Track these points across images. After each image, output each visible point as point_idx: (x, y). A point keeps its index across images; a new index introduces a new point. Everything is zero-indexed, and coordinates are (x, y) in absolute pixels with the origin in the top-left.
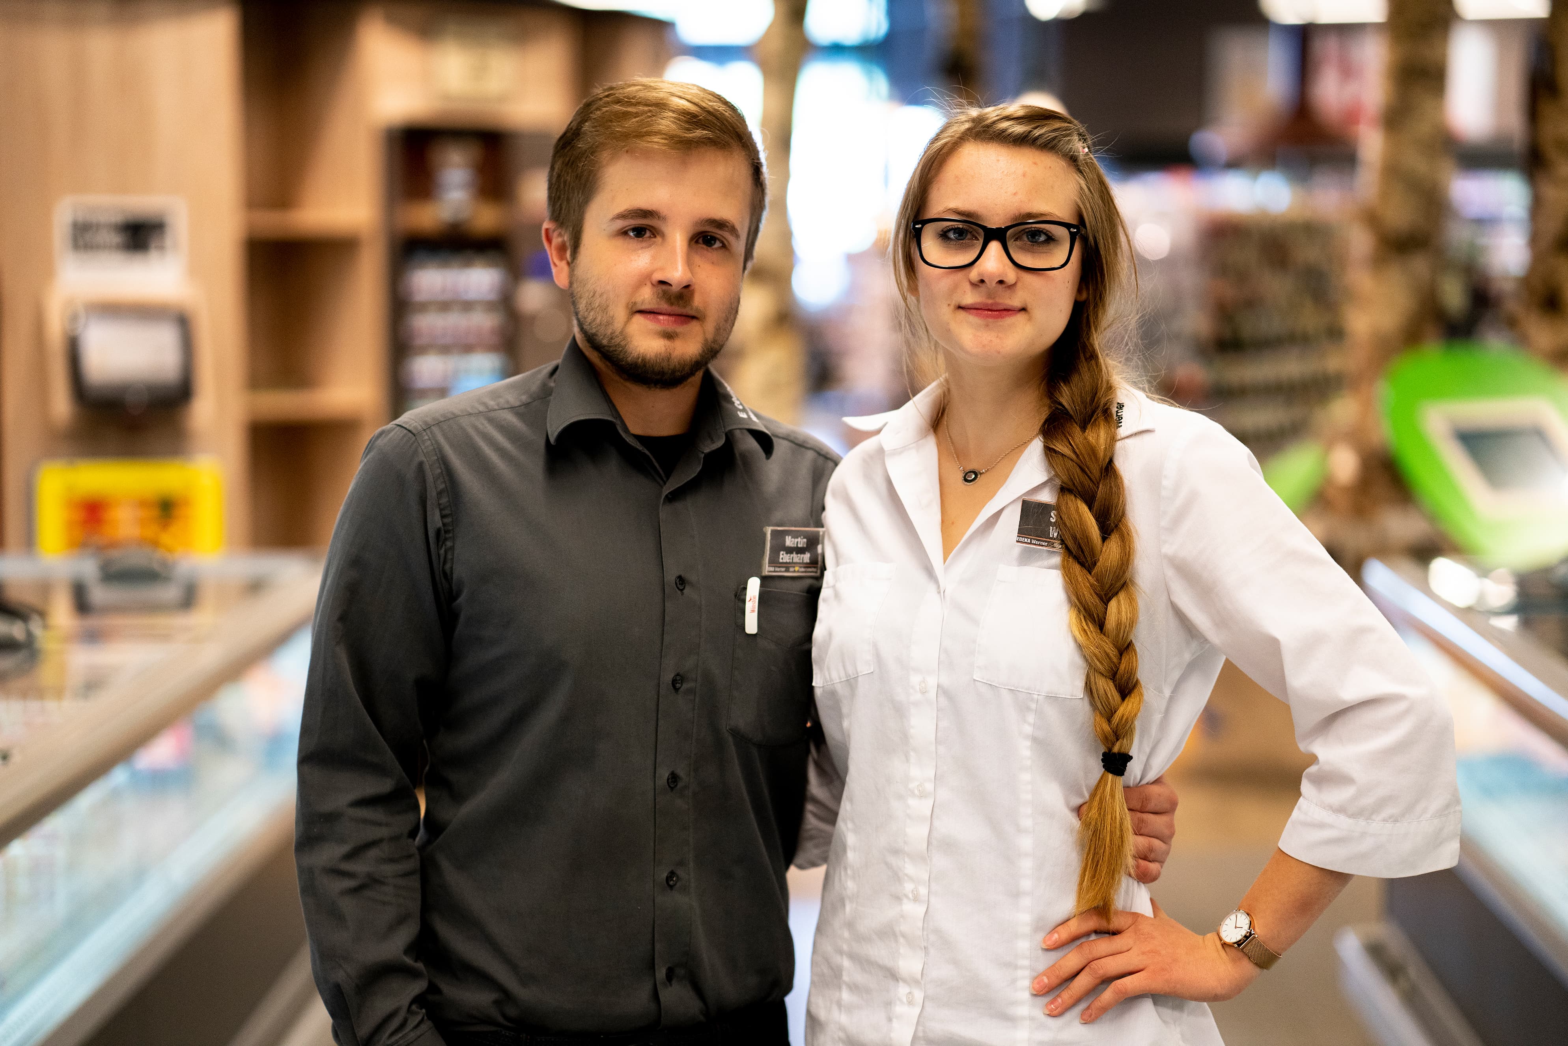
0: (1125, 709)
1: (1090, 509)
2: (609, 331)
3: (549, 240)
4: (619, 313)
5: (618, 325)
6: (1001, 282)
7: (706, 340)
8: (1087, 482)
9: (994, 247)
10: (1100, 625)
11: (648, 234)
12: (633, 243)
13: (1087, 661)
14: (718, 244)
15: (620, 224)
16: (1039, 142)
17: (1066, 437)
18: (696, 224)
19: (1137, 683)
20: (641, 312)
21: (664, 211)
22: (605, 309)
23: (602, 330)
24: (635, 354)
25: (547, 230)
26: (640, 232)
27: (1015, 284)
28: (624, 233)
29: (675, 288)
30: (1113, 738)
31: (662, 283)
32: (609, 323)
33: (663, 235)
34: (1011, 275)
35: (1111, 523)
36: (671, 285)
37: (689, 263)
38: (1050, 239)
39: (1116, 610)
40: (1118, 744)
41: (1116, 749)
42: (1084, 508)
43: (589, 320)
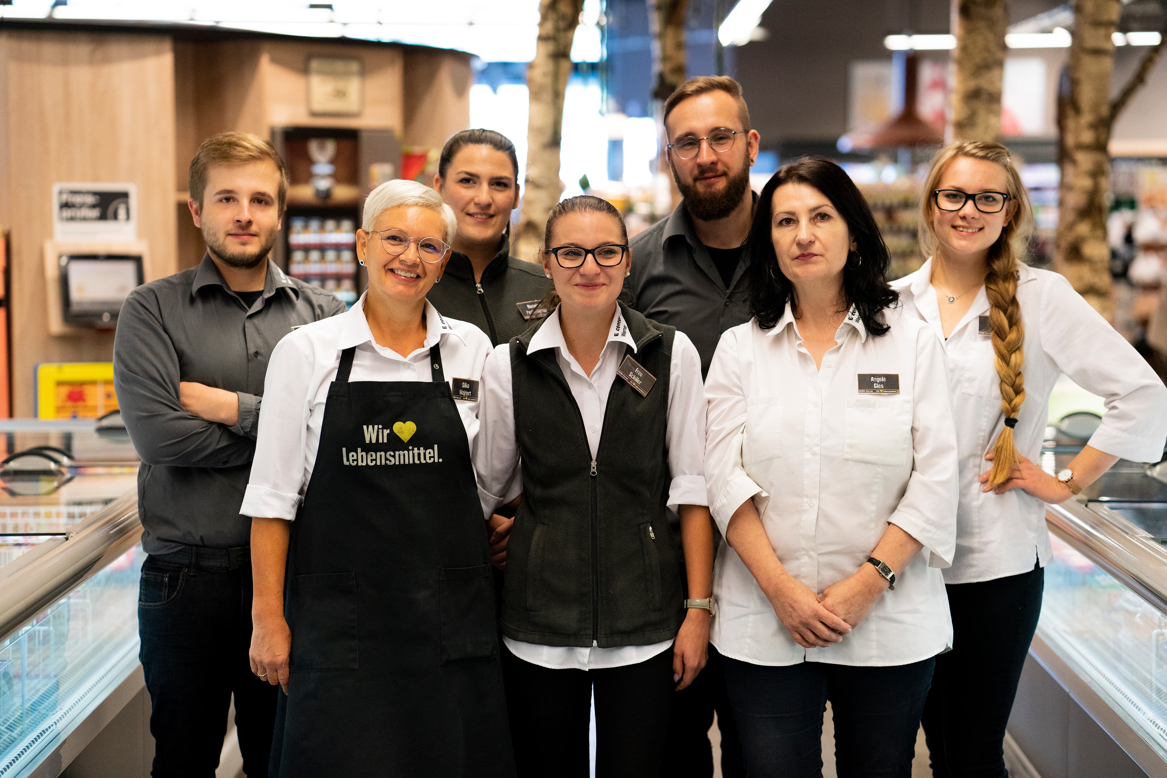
0: (1017, 400)
1: (1005, 314)
2: (218, 244)
3: (192, 207)
4: (221, 236)
5: (221, 241)
6: (973, 218)
7: (262, 246)
8: (1004, 303)
9: (970, 203)
10: (1008, 363)
11: (231, 200)
12: (224, 204)
13: (1000, 378)
14: (264, 202)
15: (218, 197)
16: (991, 158)
17: (996, 283)
18: (252, 195)
19: (1023, 390)
20: (230, 235)
21: (237, 190)
22: (215, 235)
23: (214, 244)
24: (229, 254)
25: (190, 202)
26: (228, 199)
27: (979, 218)
28: (221, 201)
29: (244, 223)
30: (1011, 411)
31: (238, 221)
32: (217, 241)
33: (238, 201)
34: (977, 214)
35: (1014, 320)
36: (242, 222)
37: (249, 211)
38: (994, 199)
39: (1014, 358)
40: (1013, 414)
41: (1012, 416)
42: (1002, 314)
43: (209, 240)
